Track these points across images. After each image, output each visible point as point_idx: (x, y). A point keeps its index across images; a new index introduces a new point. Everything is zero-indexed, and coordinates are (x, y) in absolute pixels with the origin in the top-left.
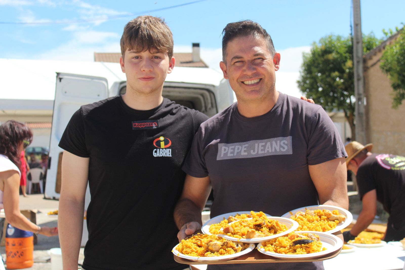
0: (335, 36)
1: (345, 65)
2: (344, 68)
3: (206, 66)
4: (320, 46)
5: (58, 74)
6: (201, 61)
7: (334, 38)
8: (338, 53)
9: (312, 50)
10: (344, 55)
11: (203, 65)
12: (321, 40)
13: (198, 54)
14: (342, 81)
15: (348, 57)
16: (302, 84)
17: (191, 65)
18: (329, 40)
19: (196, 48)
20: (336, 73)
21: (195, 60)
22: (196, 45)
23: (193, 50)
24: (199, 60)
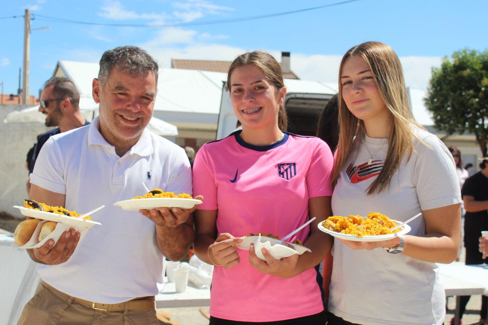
0: (469, 50)
1: (480, 83)
2: (479, 85)
3: (297, 78)
4: (452, 61)
7: (468, 53)
8: (473, 69)
9: (443, 65)
10: (480, 71)
11: (294, 77)
12: (455, 55)
13: (288, 65)
14: (477, 100)
15: (484, 75)
16: (430, 102)
18: (464, 54)
19: (286, 58)
20: (471, 92)
22: (286, 54)
23: (282, 60)
24: (288, 71)
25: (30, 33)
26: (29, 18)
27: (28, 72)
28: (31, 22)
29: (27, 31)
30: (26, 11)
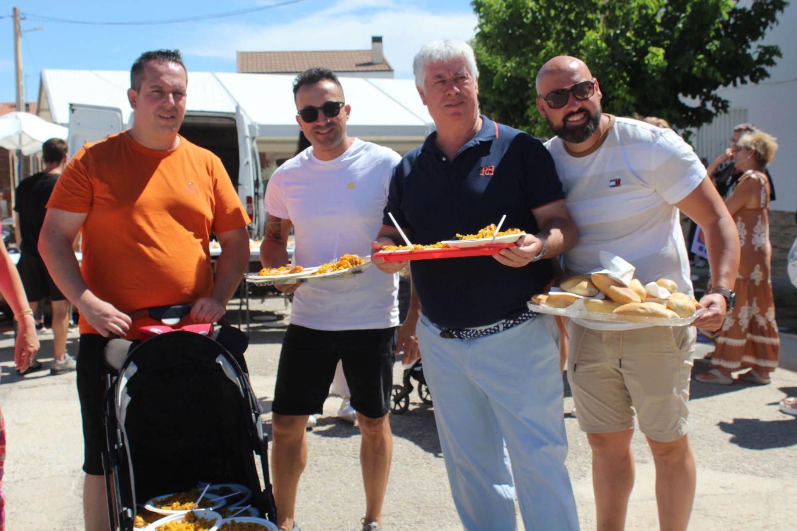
3: (390, 70)
5: (71, 105)
6: (384, 62)
11: (388, 69)
13: (379, 52)
17: (369, 68)
19: (377, 44)
21: (376, 61)
22: (377, 40)
23: (373, 46)
24: (381, 61)
25: (21, 36)
26: (18, 18)
27: (22, 83)
28: (22, 23)
29: (17, 33)
30: (15, 9)
